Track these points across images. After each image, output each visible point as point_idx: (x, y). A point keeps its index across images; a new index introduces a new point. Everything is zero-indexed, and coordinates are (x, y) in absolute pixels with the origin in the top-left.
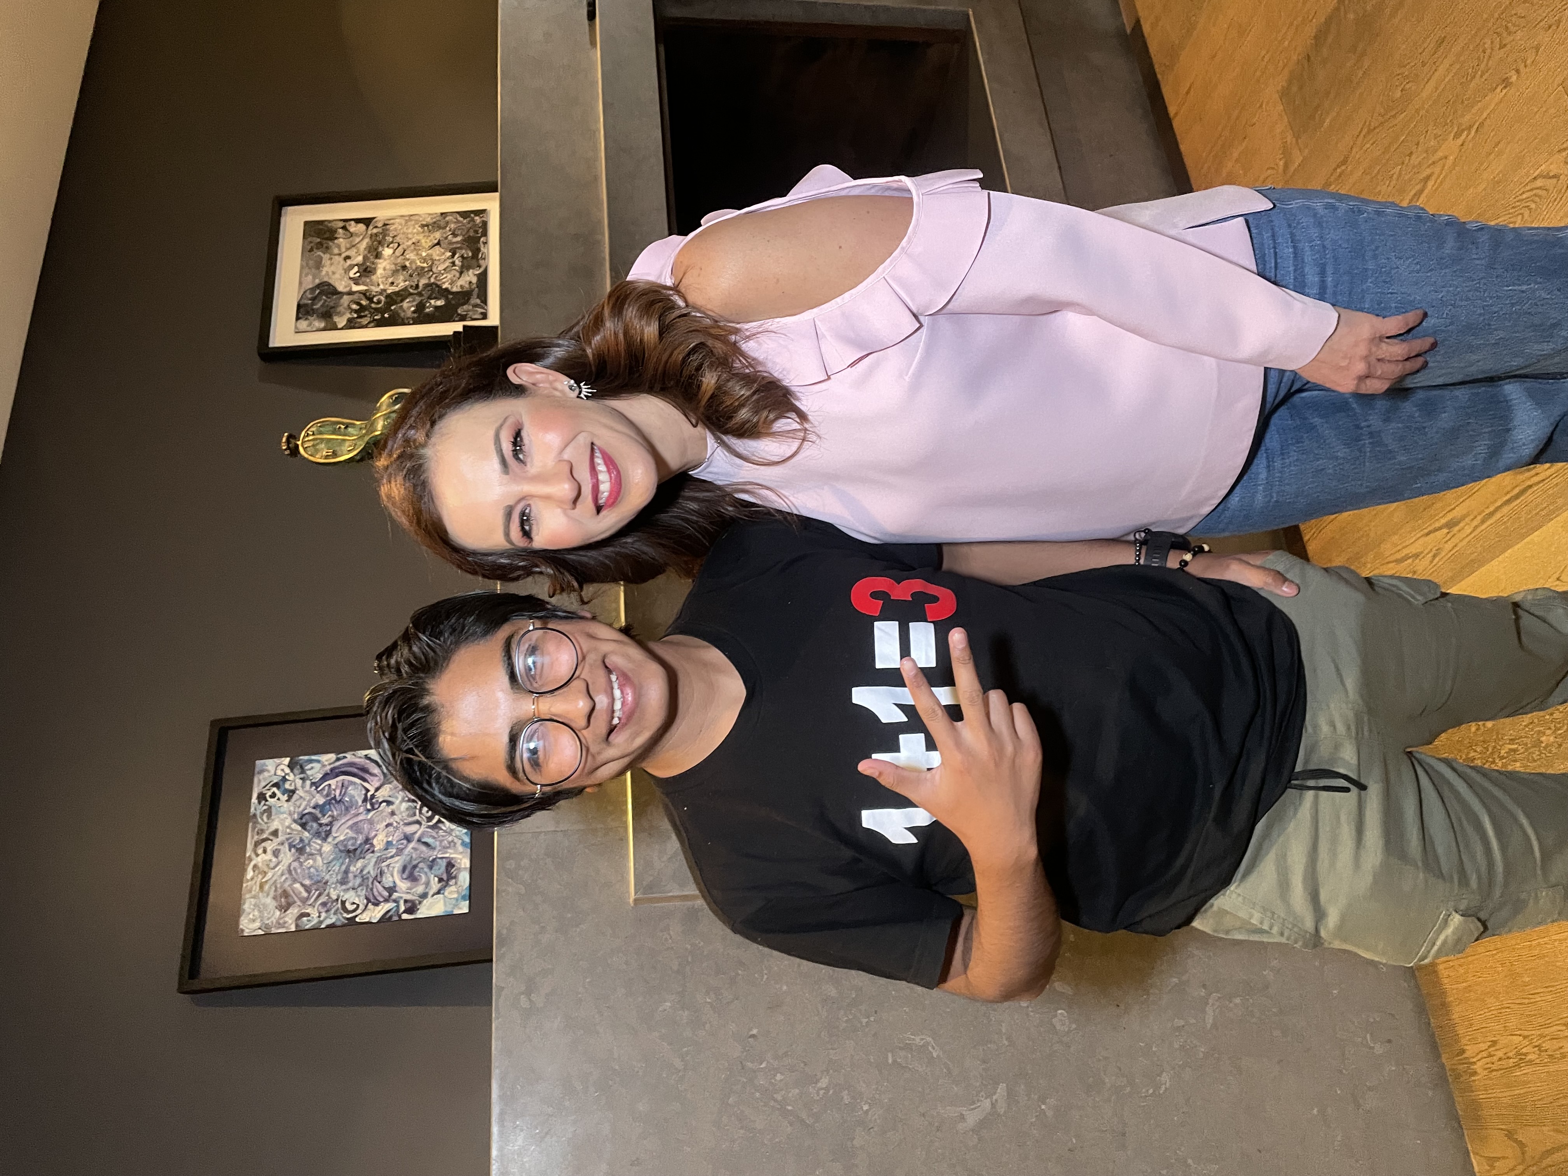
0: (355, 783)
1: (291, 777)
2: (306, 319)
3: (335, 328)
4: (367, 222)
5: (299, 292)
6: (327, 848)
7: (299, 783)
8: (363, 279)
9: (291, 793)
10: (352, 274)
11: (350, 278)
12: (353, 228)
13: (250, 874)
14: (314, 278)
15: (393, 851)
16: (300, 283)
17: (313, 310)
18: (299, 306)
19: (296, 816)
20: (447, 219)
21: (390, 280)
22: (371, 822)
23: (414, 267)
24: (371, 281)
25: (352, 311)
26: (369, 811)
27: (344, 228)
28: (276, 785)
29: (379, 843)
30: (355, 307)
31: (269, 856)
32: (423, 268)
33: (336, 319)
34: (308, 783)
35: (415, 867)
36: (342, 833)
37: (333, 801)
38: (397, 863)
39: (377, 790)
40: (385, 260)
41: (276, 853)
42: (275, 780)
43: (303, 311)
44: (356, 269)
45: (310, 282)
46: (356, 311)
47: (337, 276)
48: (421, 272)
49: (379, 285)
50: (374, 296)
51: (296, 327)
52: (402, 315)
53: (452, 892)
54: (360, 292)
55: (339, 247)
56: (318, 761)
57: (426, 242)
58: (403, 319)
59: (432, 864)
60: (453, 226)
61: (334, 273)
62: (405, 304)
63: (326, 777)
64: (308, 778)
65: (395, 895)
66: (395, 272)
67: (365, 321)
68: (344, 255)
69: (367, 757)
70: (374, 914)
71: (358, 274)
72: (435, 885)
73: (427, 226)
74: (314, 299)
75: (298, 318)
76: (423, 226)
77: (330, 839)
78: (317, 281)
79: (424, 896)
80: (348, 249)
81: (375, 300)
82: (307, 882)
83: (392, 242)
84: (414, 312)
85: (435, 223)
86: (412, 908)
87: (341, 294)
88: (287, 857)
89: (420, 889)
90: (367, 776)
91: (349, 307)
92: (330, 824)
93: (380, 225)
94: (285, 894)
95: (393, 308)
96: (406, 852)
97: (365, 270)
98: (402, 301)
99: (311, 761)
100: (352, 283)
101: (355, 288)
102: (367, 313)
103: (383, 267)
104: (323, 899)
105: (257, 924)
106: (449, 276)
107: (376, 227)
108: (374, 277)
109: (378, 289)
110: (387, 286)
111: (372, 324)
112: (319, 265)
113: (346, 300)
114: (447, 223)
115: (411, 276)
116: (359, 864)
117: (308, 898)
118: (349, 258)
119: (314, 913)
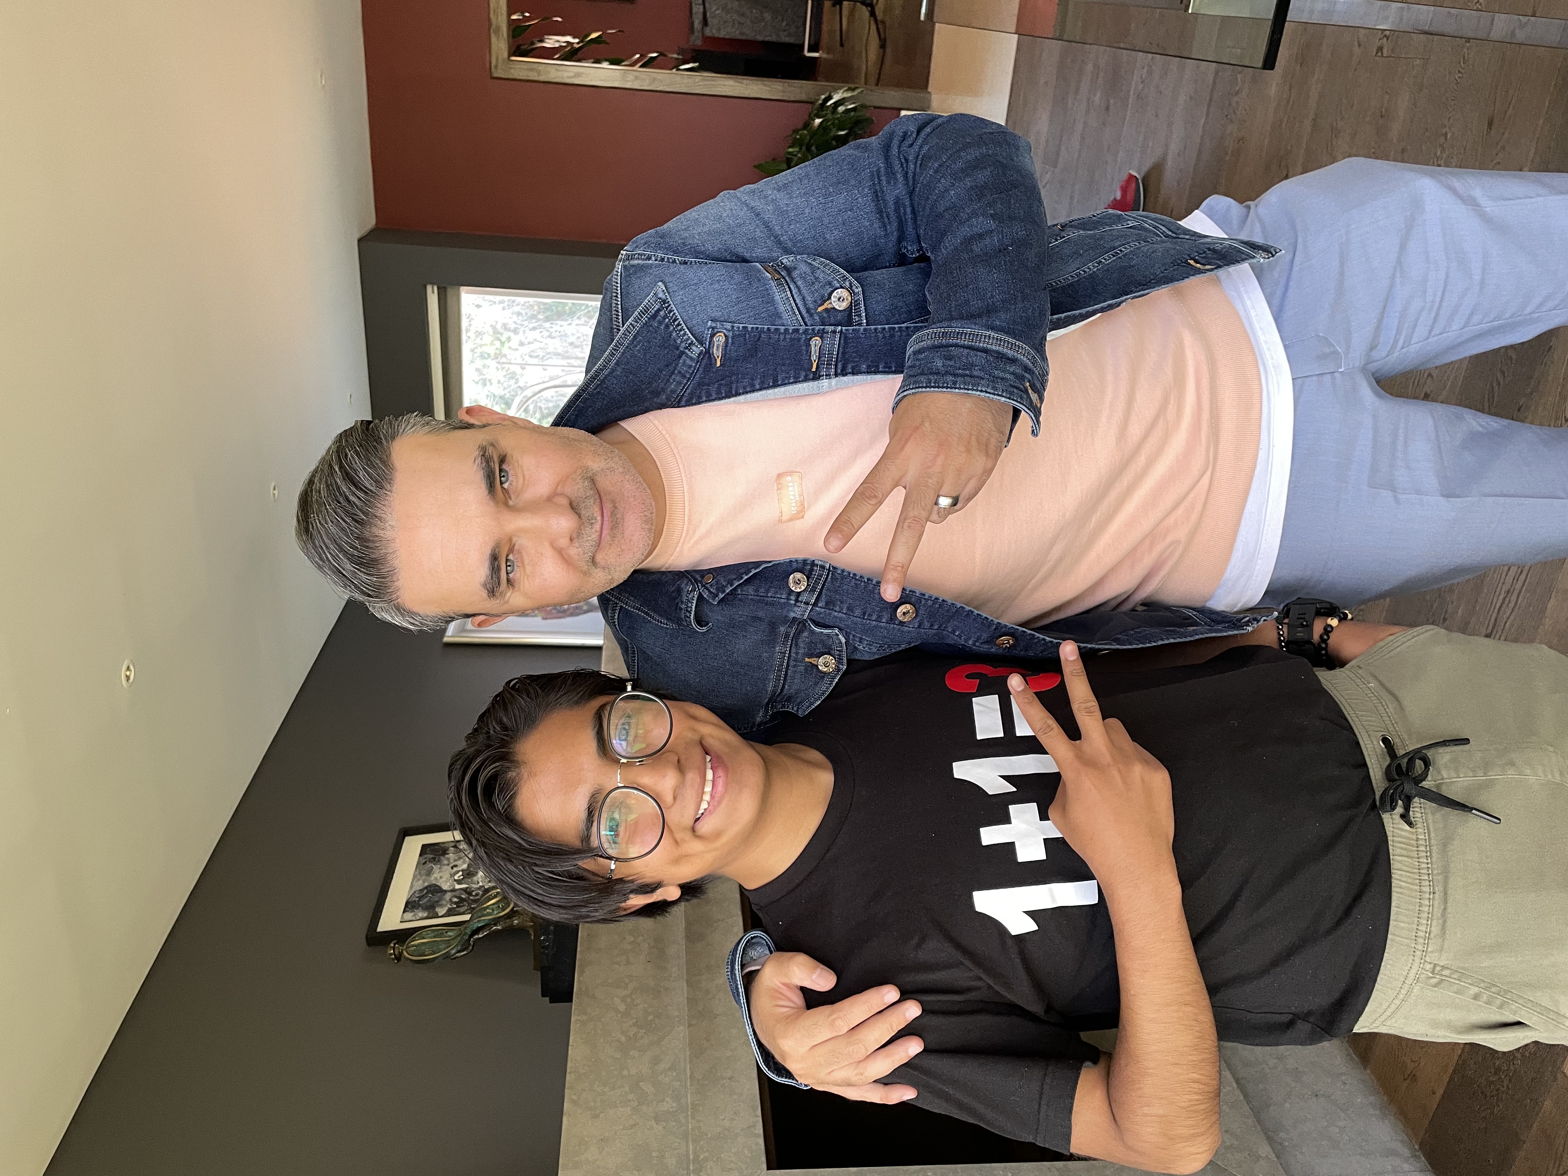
2: (412, 912)
3: (436, 916)
5: (409, 893)
8: (466, 880)
10: (456, 878)
11: (455, 880)
14: (424, 882)
16: (411, 887)
17: (419, 904)
18: (407, 903)
24: (472, 880)
25: (453, 903)
27: (455, 847)
30: (455, 900)
33: (438, 910)
43: (410, 906)
44: (461, 873)
45: (419, 885)
46: (455, 903)
47: (444, 879)
49: (478, 883)
50: (473, 891)
51: (402, 917)
54: (461, 889)
55: (448, 859)
61: (441, 877)
67: (462, 910)
68: (451, 865)
71: (462, 877)
74: (420, 898)
75: (404, 911)
78: (426, 884)
80: (455, 860)
81: (474, 894)
87: (446, 891)
91: (451, 900)
97: (468, 874)
100: (455, 883)
101: (457, 887)
108: (475, 878)
109: (477, 886)
110: (485, 884)
112: (429, 873)
113: (448, 896)
118: (456, 866)
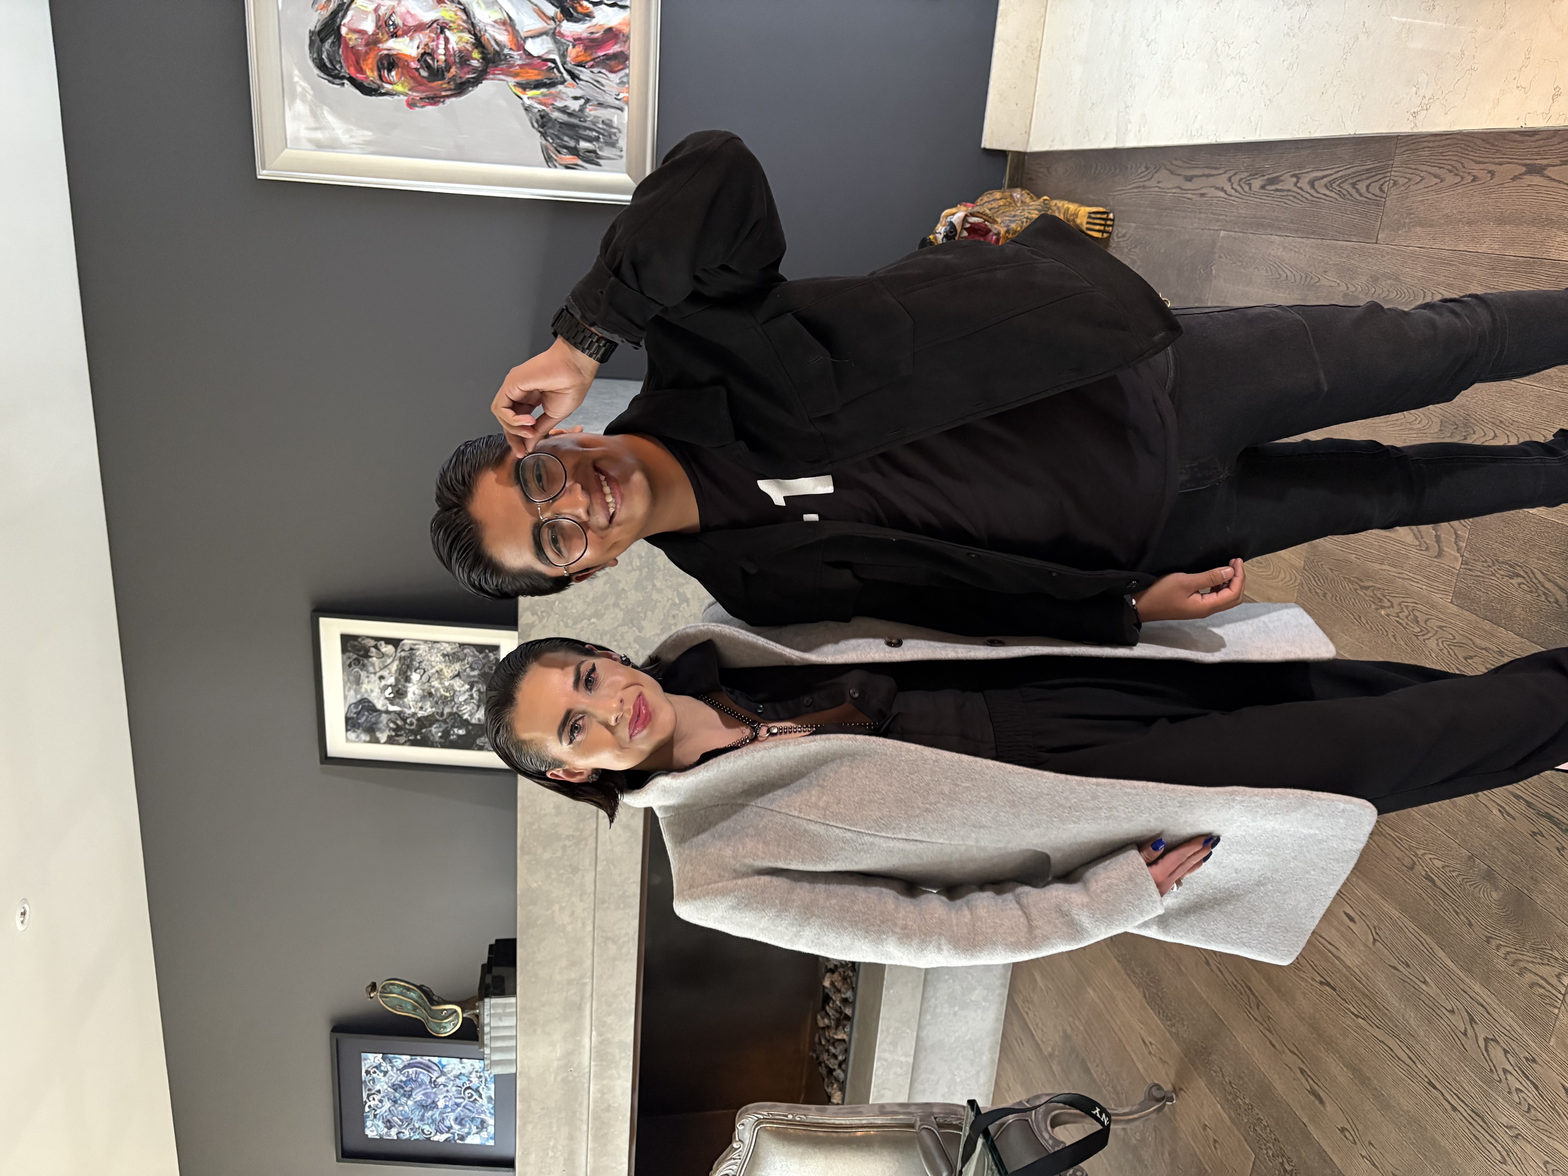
0: (423, 1073)
1: (384, 1064)
2: (354, 732)
3: (378, 742)
4: (395, 642)
5: (345, 706)
6: (410, 1103)
7: (390, 1068)
8: (397, 701)
9: (385, 1073)
10: (387, 695)
11: (386, 698)
12: (384, 648)
13: (367, 1109)
14: (356, 694)
15: (449, 1110)
16: (345, 697)
17: (359, 723)
18: (347, 719)
19: (390, 1085)
20: (465, 651)
21: (420, 704)
22: (435, 1093)
23: (438, 695)
24: (404, 702)
25: (391, 729)
26: (433, 1088)
27: (376, 647)
28: (376, 1067)
29: (441, 1104)
31: (376, 1102)
32: (446, 697)
33: (378, 736)
34: (395, 1069)
35: (463, 1119)
36: (418, 1096)
37: (410, 1080)
38: (452, 1116)
39: (437, 1078)
40: (414, 684)
41: (381, 1101)
42: (375, 1065)
43: (351, 723)
44: (390, 690)
45: (353, 698)
46: (394, 730)
47: (374, 694)
48: (445, 701)
49: (410, 709)
50: (408, 718)
51: (347, 738)
52: (431, 738)
53: (484, 1134)
54: (395, 712)
55: (373, 665)
56: (400, 1059)
57: (448, 672)
58: (432, 743)
59: (473, 1119)
60: (470, 659)
61: (372, 691)
62: (434, 729)
63: (405, 1067)
64: (395, 1066)
65: (452, 1131)
66: (423, 698)
67: (402, 739)
68: (378, 674)
69: (429, 1060)
70: (441, 1138)
71: (392, 695)
72: (474, 1130)
73: (448, 655)
74: (358, 713)
75: (347, 732)
76: (444, 655)
77: (411, 1099)
78: (359, 697)
79: (469, 1133)
80: (381, 669)
81: (408, 721)
82: (401, 1117)
83: (418, 668)
84: (440, 737)
85: (454, 653)
86: (462, 1138)
87: (380, 714)
88: (387, 1104)
89: (466, 1130)
90: (430, 1070)
91: (387, 725)
92: (411, 1091)
93: (407, 648)
94: (389, 1121)
95: (424, 731)
96: (457, 1111)
97: (397, 692)
98: (431, 725)
99: (396, 1058)
100: (387, 702)
101: (392, 708)
102: (402, 732)
103: (413, 690)
104: (411, 1126)
105: (375, 1133)
106: (469, 708)
107: (403, 650)
108: (406, 700)
109: (410, 713)
110: (417, 710)
111: (408, 743)
112: (358, 682)
113: (384, 718)
114: (465, 655)
115: (437, 703)
116: (430, 1113)
117: (402, 1125)
119: (407, 1132)
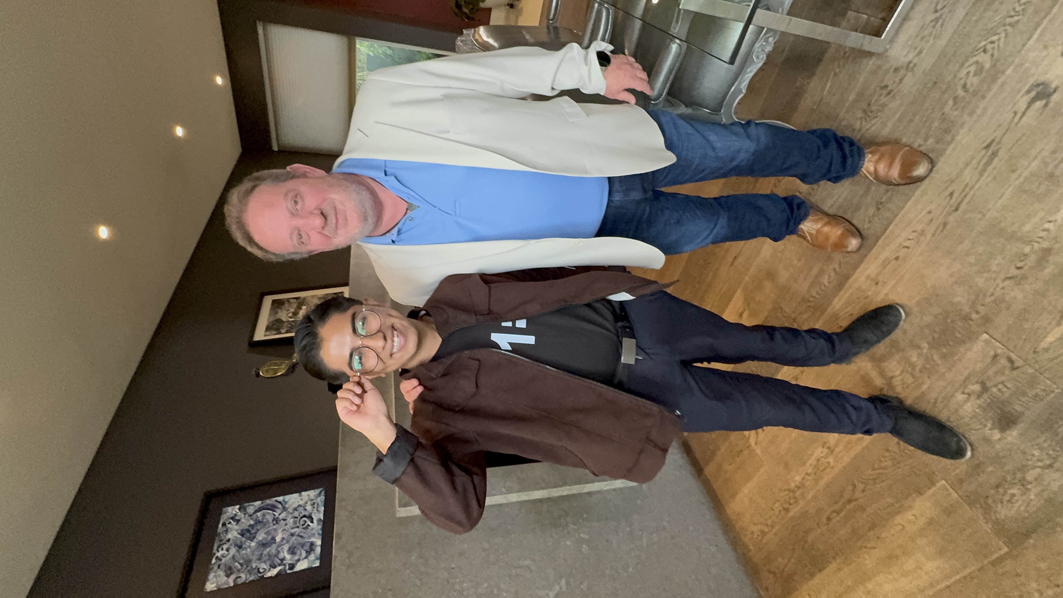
0: (269, 513)
1: (239, 513)
2: (269, 331)
3: (281, 333)
4: (297, 298)
5: (267, 323)
6: (253, 544)
7: (243, 516)
8: (293, 317)
9: (238, 521)
10: (289, 315)
12: (292, 301)
13: (214, 561)
14: (274, 318)
15: (285, 541)
16: (268, 320)
17: (272, 328)
18: (267, 327)
19: (239, 531)
22: (275, 530)
26: (275, 525)
27: (288, 301)
28: (232, 518)
29: (278, 539)
30: (289, 326)
31: (224, 552)
33: (281, 330)
34: (247, 515)
35: (295, 547)
36: (261, 536)
37: (258, 522)
38: (286, 547)
39: (279, 514)
40: (303, 310)
41: (228, 550)
42: (232, 516)
44: (291, 313)
51: (265, 334)
53: (312, 557)
54: (292, 321)
55: (285, 307)
56: (252, 505)
59: (303, 546)
61: (282, 316)
63: (256, 511)
64: (247, 513)
65: (285, 562)
69: (276, 501)
70: (274, 572)
72: (304, 554)
74: (273, 325)
75: (266, 331)
77: (255, 540)
79: (298, 560)
80: (288, 307)
82: (242, 561)
83: (306, 304)
86: (292, 566)
87: (284, 322)
88: (233, 551)
89: (296, 558)
90: (274, 509)
91: (287, 326)
92: (256, 533)
93: (302, 299)
94: (230, 568)
96: (291, 541)
97: (295, 313)
99: (249, 506)
100: (289, 318)
101: (290, 320)
103: (301, 312)
104: (249, 568)
105: (214, 585)
107: (300, 300)
112: (276, 313)
113: (286, 324)
116: (268, 550)
117: (241, 569)
118: (289, 310)
119: (243, 576)
